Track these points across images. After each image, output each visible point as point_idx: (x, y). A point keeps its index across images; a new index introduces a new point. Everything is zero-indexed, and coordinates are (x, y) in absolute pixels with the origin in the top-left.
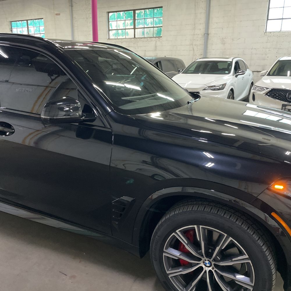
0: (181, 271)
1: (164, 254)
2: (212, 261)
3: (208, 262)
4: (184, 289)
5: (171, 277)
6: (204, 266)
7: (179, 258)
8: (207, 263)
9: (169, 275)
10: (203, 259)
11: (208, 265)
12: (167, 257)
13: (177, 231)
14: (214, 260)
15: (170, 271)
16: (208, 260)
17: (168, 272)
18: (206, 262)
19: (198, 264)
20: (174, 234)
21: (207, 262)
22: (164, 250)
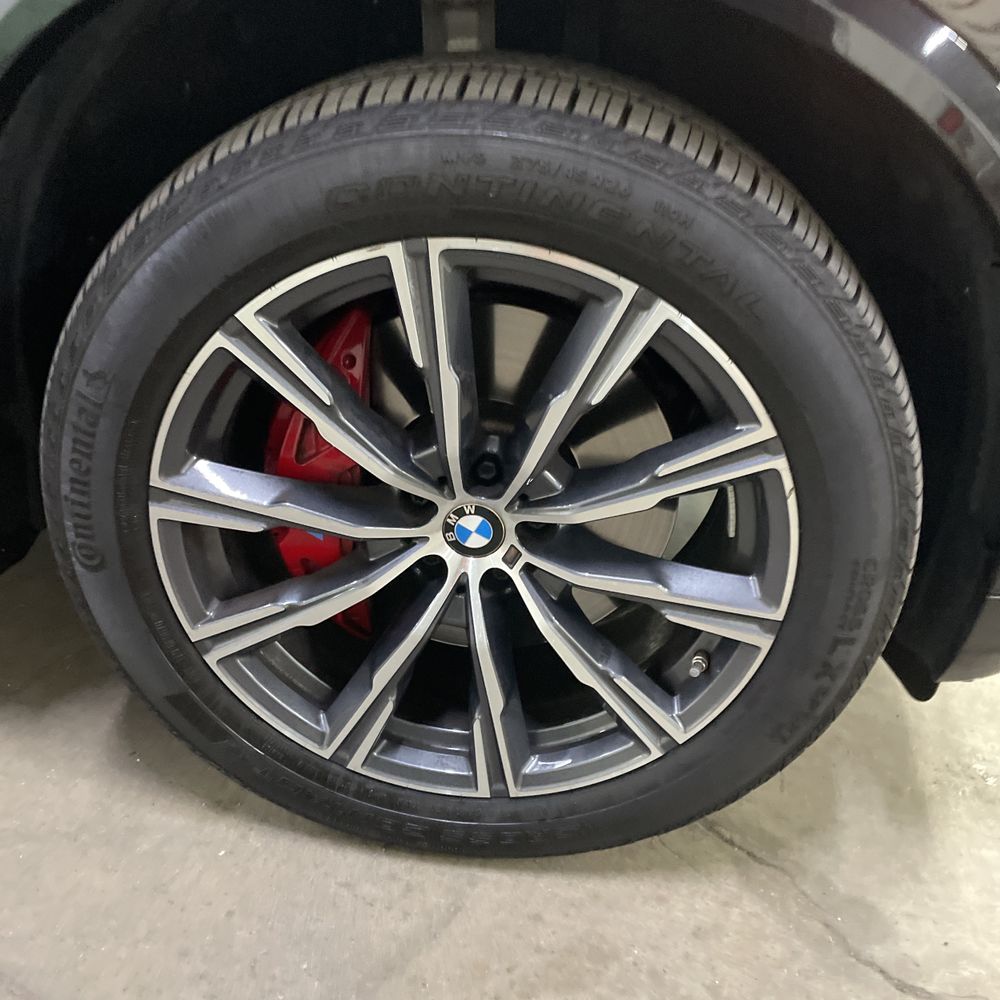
0: (290, 611)
1: (157, 512)
2: (509, 507)
3: (479, 519)
4: (318, 722)
5: (220, 661)
6: (449, 556)
7: (273, 524)
8: (473, 530)
9: (207, 651)
10: (445, 507)
11: (476, 541)
12: (184, 525)
13: (247, 315)
14: (524, 500)
15: (211, 620)
16: (479, 511)
17: (196, 634)
18: (464, 522)
19: (409, 543)
20: (218, 340)
21: (472, 522)
22: (155, 480)
